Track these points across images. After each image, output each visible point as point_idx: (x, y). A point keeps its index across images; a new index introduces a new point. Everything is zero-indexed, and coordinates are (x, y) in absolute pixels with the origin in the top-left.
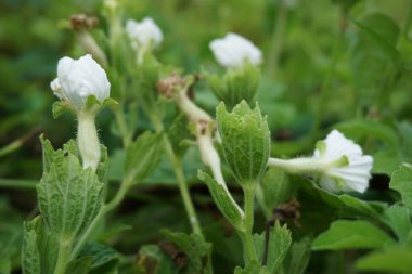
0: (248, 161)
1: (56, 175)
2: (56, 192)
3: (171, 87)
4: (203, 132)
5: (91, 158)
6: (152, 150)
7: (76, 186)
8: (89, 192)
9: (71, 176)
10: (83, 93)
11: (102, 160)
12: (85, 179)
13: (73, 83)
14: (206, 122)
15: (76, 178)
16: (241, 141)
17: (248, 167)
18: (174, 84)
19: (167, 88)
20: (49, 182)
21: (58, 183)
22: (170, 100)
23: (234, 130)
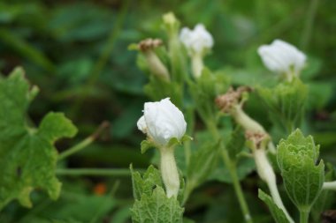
0: (305, 192)
1: (147, 203)
2: (147, 217)
3: (229, 104)
4: (258, 146)
5: (173, 186)
6: (211, 157)
7: (164, 213)
8: (174, 217)
9: (159, 205)
10: (167, 137)
11: (181, 187)
12: (170, 206)
13: (159, 129)
14: (260, 136)
15: (163, 206)
16: (300, 176)
17: (305, 196)
18: (231, 101)
19: (225, 104)
20: (142, 208)
21: (148, 210)
22: (227, 115)
23: (294, 167)
